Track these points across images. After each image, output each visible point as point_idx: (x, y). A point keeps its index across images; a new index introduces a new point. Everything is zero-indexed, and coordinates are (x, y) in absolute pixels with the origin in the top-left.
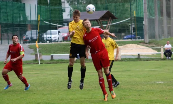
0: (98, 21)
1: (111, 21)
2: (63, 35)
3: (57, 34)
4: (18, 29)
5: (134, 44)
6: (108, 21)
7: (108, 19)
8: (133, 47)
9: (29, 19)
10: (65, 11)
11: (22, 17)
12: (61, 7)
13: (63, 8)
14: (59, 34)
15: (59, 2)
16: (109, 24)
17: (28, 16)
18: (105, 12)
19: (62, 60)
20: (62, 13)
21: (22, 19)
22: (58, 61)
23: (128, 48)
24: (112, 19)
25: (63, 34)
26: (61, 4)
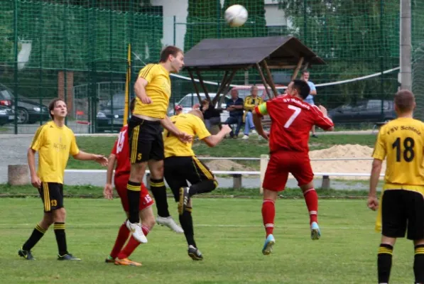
5: (358, 146)
6: (295, 69)
8: (352, 154)
19: (88, 188)
21: (147, 58)
22: (76, 190)
23: (336, 155)
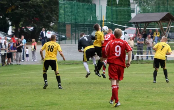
0: (158, 22)
1: (172, 23)
2: (129, 36)
3: (124, 34)
4: (87, 29)
7: (168, 21)
9: (99, 19)
10: (134, 12)
11: (91, 17)
12: (130, 8)
13: (131, 9)
14: (126, 34)
15: (128, 3)
16: (170, 25)
17: (98, 17)
18: (165, 14)
20: (131, 14)
21: (91, 20)
24: (172, 21)
25: (129, 34)
26: (130, 6)
